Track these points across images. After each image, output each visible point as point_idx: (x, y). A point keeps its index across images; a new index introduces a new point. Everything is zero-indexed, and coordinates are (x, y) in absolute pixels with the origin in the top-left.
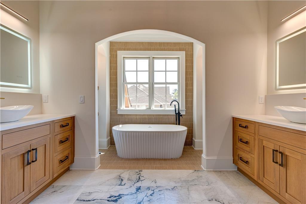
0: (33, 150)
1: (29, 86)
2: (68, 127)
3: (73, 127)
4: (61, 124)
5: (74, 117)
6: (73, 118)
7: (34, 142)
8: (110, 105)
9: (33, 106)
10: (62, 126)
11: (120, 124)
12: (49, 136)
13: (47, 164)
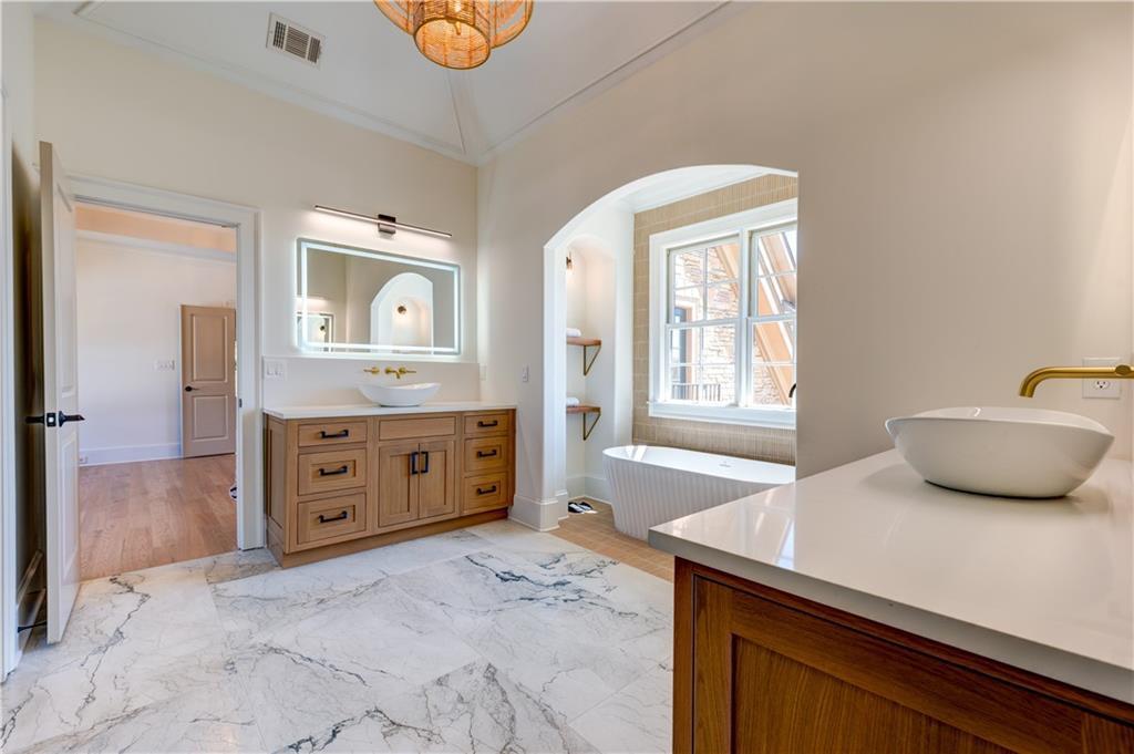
0: (423, 453)
1: (456, 350)
2: (495, 428)
3: (510, 432)
4: (479, 420)
5: (514, 411)
6: (511, 413)
7: (425, 440)
8: (634, 389)
9: (439, 385)
10: (481, 424)
11: (642, 444)
12: (454, 438)
13: (450, 487)
